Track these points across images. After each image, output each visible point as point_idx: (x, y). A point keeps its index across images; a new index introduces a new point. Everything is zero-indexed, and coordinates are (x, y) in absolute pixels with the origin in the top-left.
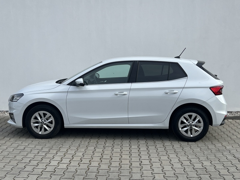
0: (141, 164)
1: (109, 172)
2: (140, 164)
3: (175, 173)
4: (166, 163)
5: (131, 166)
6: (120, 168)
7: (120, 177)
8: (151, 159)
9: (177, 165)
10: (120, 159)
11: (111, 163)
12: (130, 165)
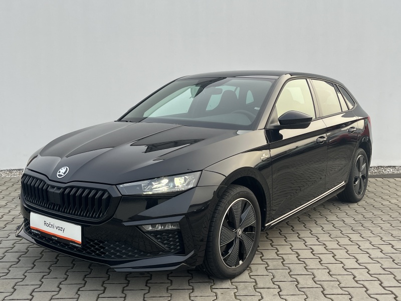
0: (313, 253)
1: (268, 268)
2: (311, 252)
3: (383, 267)
4: (353, 249)
5: (299, 257)
6: (282, 260)
7: (293, 276)
8: (324, 244)
9: (376, 254)
10: (272, 246)
11: (262, 253)
12: (297, 255)
